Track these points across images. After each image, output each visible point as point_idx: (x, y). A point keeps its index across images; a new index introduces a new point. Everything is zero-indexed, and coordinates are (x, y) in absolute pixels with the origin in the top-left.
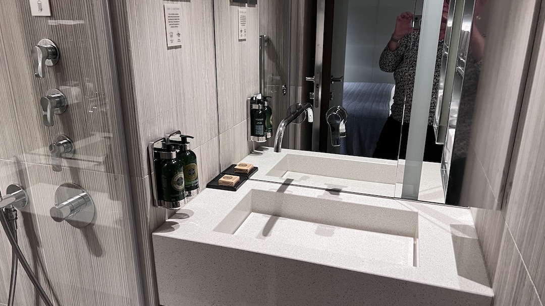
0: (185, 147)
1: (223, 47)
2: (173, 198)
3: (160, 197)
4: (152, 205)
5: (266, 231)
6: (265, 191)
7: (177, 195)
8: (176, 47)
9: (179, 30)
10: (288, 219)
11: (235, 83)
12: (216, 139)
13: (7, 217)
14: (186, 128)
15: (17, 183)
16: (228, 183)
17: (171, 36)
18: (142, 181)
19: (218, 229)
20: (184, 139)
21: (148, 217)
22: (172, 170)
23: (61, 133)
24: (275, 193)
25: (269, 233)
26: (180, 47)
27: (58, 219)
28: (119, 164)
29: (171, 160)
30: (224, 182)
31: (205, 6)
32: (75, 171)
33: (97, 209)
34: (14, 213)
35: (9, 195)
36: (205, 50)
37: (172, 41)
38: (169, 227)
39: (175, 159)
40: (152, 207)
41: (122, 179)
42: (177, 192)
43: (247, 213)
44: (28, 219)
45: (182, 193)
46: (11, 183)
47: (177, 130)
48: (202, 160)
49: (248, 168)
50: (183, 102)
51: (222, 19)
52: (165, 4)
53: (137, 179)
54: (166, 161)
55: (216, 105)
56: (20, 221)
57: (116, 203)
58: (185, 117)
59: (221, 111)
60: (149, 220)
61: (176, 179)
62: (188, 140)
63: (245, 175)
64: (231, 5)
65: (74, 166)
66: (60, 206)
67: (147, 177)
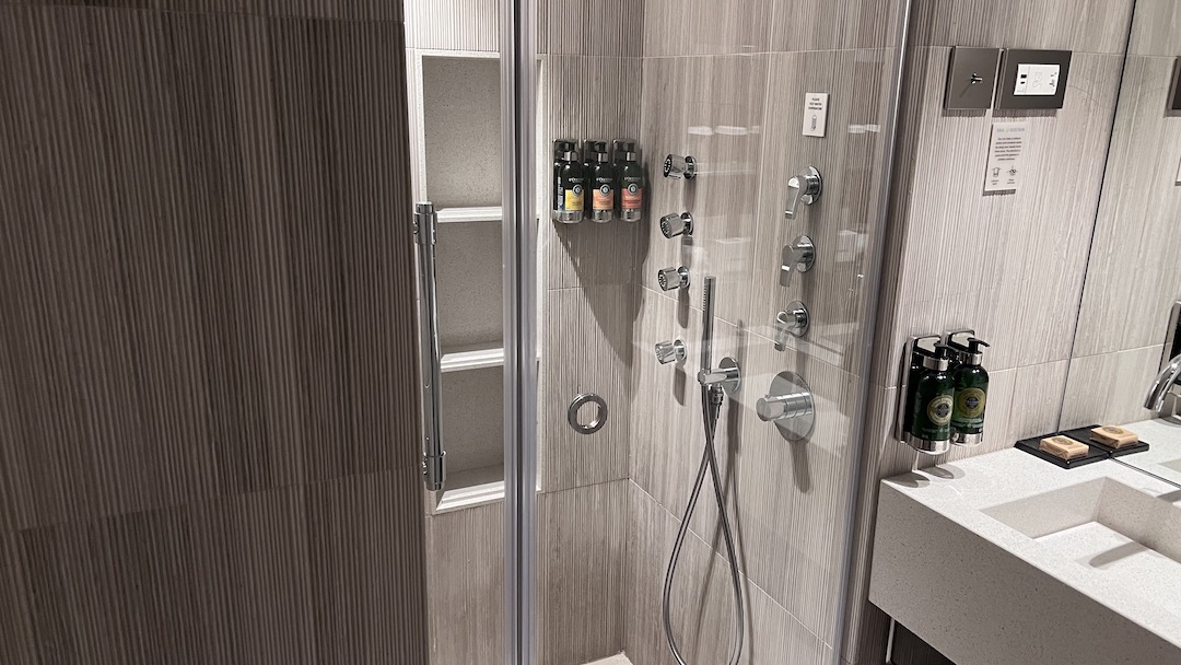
0: (972, 358)
1: (1125, 195)
2: (926, 433)
3: (907, 427)
4: (892, 436)
5: (1101, 560)
6: (1132, 489)
7: (934, 431)
8: (1003, 193)
9: (1017, 164)
10: (1168, 560)
11: (1143, 266)
12: (1061, 365)
13: (710, 398)
14: (991, 329)
15: (733, 356)
16: (1058, 450)
17: (996, 174)
18: (884, 393)
19: (994, 512)
20: (974, 345)
21: (881, 451)
22: (934, 389)
23: (798, 299)
24: (1152, 498)
25: (1106, 566)
26: (1013, 192)
27: (763, 418)
28: (860, 361)
29: (937, 372)
30: (1049, 446)
31: (1094, 122)
32: (802, 358)
33: (817, 420)
34: (719, 396)
35: (721, 370)
36: (1072, 198)
37: (995, 182)
38: (912, 480)
39: (944, 373)
40: (891, 439)
41: (858, 382)
42: (935, 426)
43: (1084, 519)
44: (734, 407)
45: (941, 430)
46: (727, 355)
47: (971, 328)
48: (1017, 393)
49: (1122, 439)
50: (995, 285)
51: (1133, 142)
52: (995, 124)
53: (878, 388)
54: (929, 371)
55: (1076, 301)
56: (724, 409)
57: (843, 417)
58: (993, 311)
59: (1088, 316)
60: (880, 457)
61: (936, 404)
62: (980, 347)
63: (1104, 449)
64: (1167, 114)
65: (802, 350)
66: (772, 398)
67: (893, 389)
